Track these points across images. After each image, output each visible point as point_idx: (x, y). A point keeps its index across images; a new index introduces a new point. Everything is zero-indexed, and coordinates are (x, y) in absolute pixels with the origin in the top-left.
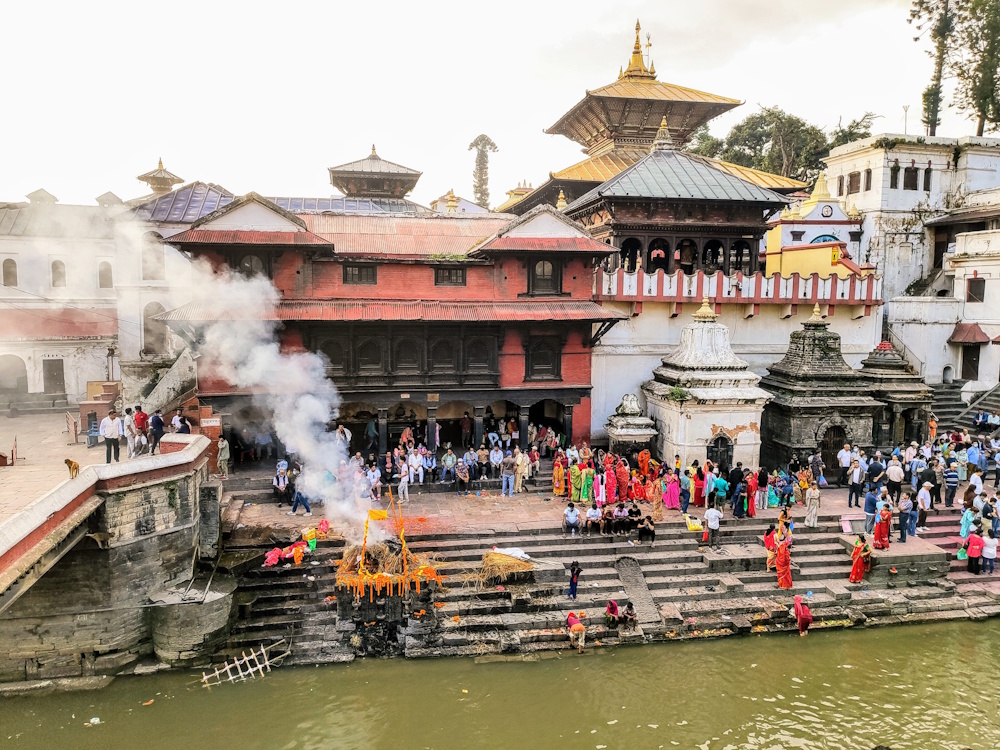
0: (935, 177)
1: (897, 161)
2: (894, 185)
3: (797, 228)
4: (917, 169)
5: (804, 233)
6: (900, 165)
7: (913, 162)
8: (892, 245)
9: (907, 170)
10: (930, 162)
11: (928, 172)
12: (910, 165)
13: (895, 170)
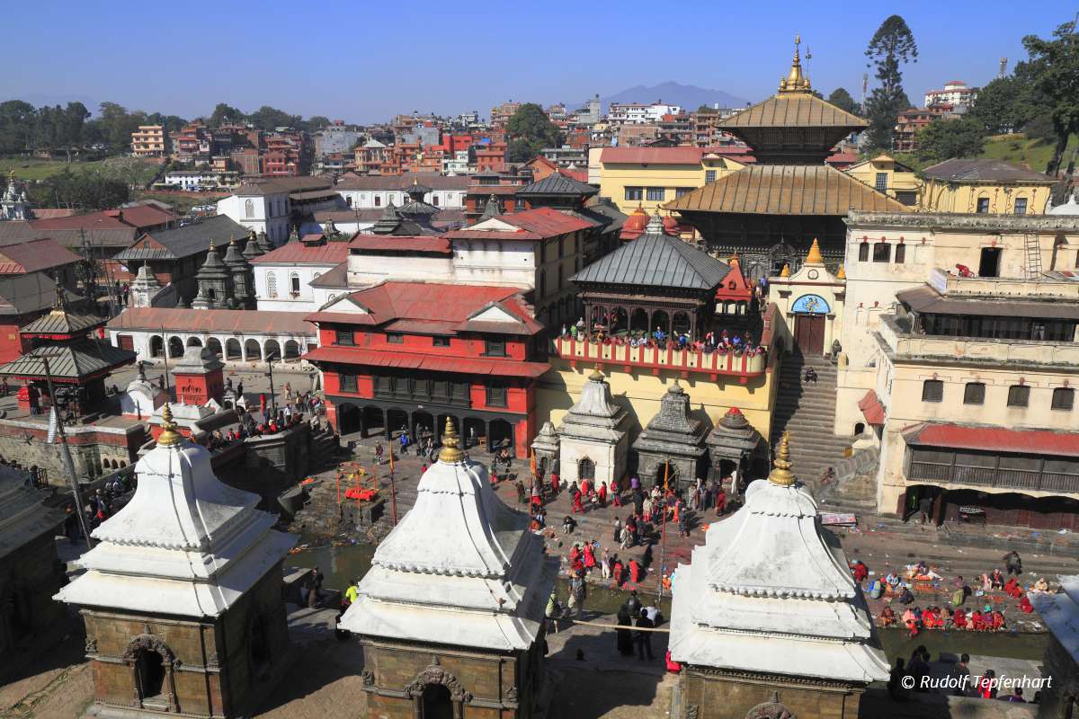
0: (909, 250)
1: (865, 238)
2: (863, 257)
3: (785, 288)
4: (890, 244)
5: (790, 293)
6: (868, 241)
7: (884, 239)
8: (860, 309)
9: (876, 245)
10: (902, 239)
11: (901, 247)
12: (881, 242)
13: (864, 246)
